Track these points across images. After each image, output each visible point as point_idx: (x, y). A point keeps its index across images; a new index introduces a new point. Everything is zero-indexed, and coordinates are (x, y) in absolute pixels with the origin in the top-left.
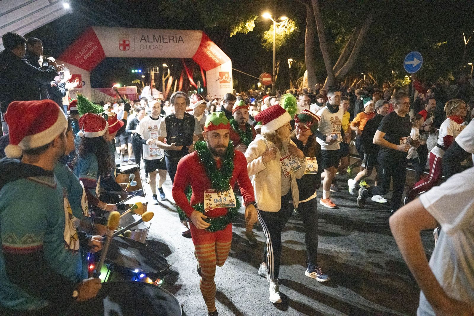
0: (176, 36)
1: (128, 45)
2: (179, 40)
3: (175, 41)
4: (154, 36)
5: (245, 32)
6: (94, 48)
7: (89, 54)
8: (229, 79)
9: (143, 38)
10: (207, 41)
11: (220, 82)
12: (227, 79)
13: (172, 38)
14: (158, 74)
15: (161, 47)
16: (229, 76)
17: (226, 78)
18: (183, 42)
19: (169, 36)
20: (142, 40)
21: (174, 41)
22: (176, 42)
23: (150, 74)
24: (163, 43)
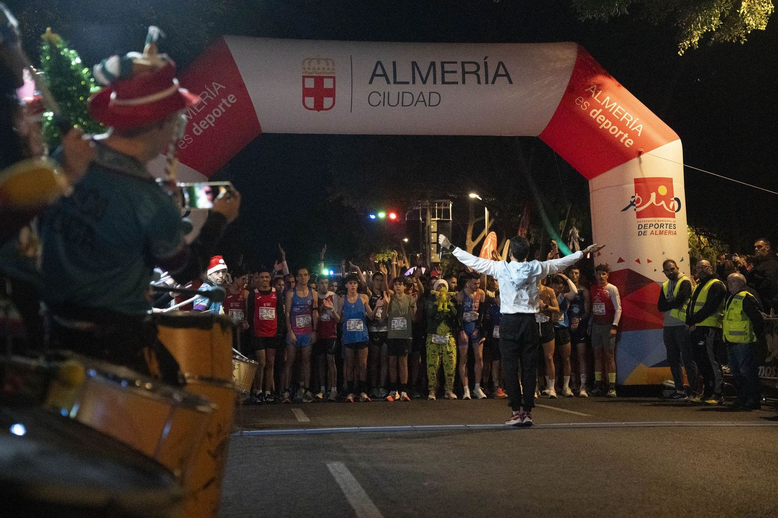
0: (486, 63)
1: (331, 93)
2: (497, 75)
3: (483, 80)
4: (414, 64)
5: (740, 38)
6: (224, 101)
7: (210, 119)
8: (674, 203)
9: (379, 71)
10: (595, 73)
11: (639, 215)
12: (663, 203)
13: (473, 68)
14: (450, 225)
15: (435, 99)
17: (659, 198)
18: (511, 82)
19: (463, 63)
20: (374, 75)
21: (478, 76)
22: (487, 82)
23: (424, 225)
24: (445, 86)
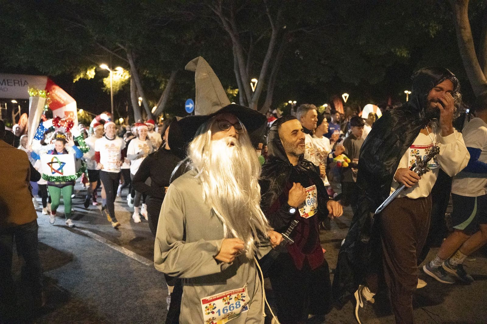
0: (21, 81)
2: (25, 84)
3: (21, 85)
5: (88, 78)
8: (74, 117)
10: (53, 84)
13: (17, 82)
14: (6, 111)
15: (5, 89)
16: (73, 115)
18: (29, 86)
21: (19, 84)
24: (8, 87)
